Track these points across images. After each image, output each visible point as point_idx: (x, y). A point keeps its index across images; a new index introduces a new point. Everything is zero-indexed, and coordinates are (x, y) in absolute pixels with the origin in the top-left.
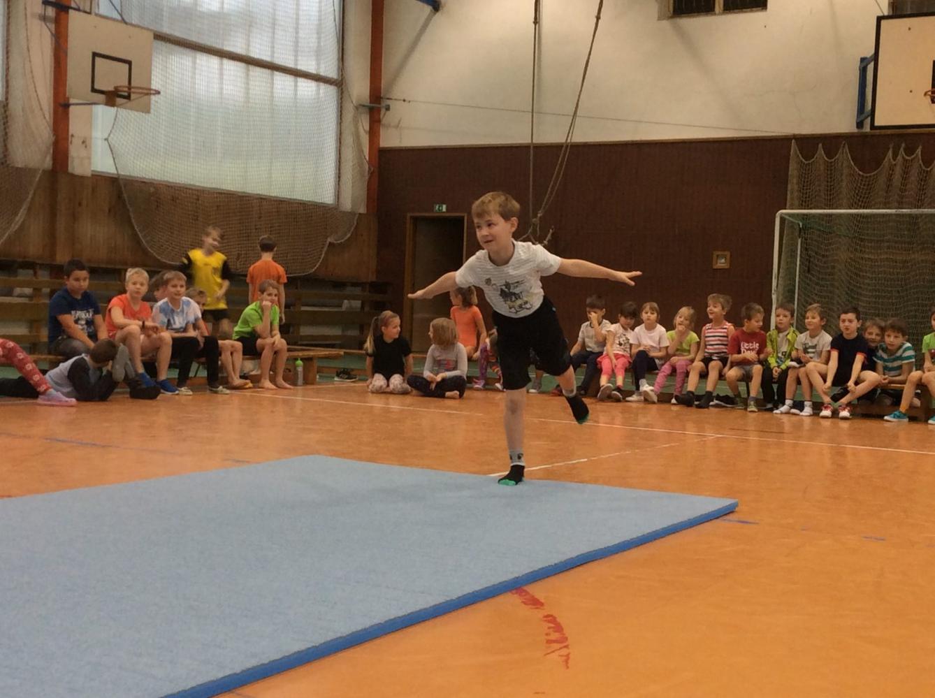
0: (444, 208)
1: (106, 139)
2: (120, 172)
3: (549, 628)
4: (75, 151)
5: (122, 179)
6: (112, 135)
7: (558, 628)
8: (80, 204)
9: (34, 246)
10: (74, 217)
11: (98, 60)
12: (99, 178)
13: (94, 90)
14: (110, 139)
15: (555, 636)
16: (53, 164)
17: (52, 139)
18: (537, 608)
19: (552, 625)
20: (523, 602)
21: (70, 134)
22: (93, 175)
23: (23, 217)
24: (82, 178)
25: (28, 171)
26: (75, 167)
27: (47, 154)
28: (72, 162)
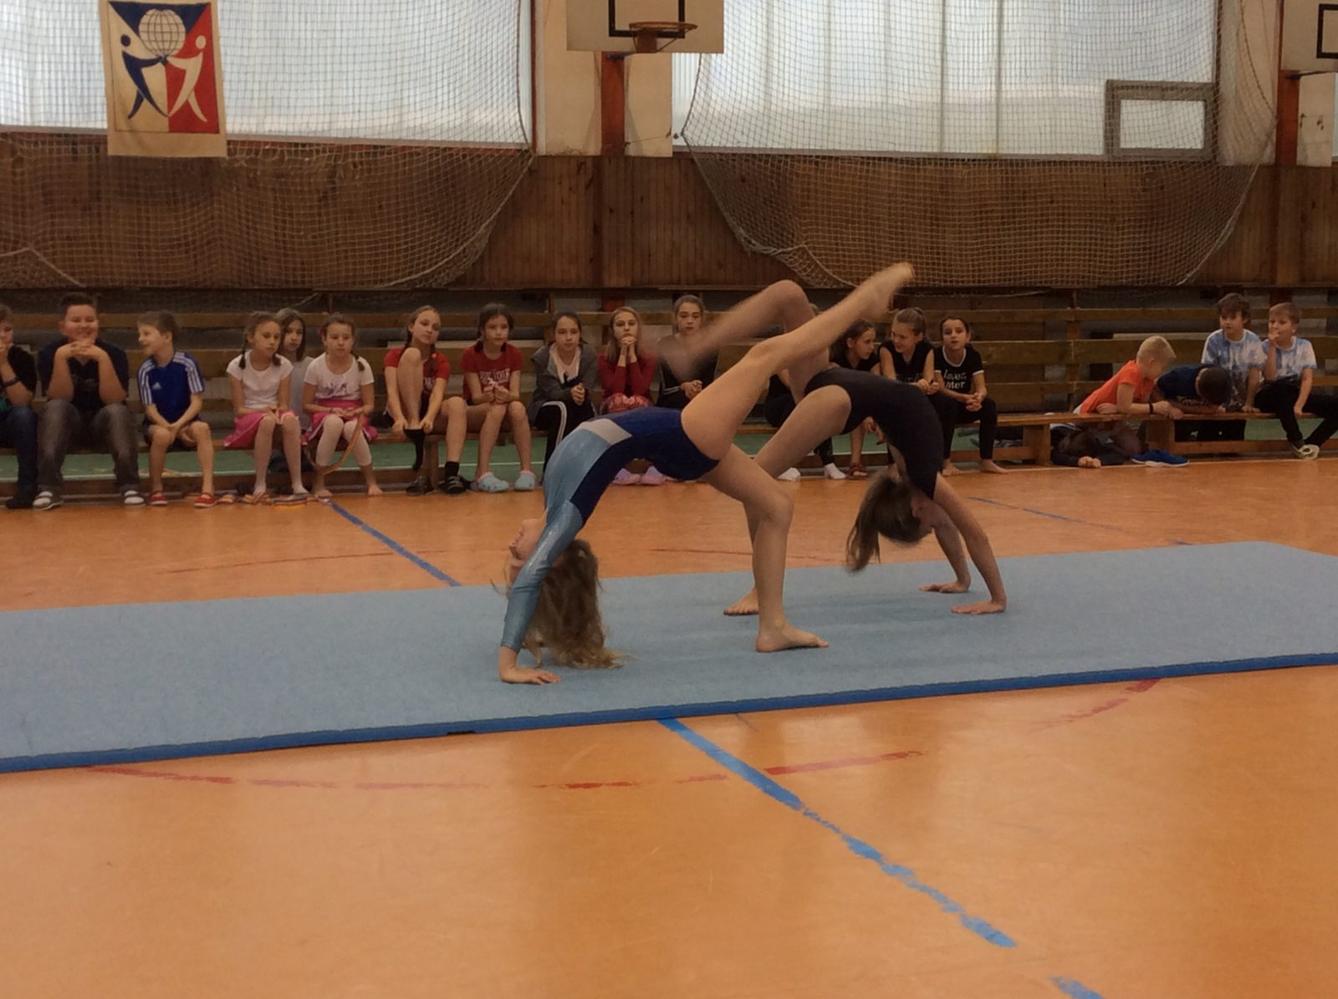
4: (1307, 136)
8: (1314, 205)
9: (1247, 263)
10: (1305, 222)
11: (1326, 12)
13: (1321, 55)
16: (1276, 156)
17: (1275, 123)
21: (1300, 115)
23: (1232, 229)
24: (1318, 170)
25: (1242, 169)
26: (1306, 157)
27: (1266, 145)
28: (1304, 150)
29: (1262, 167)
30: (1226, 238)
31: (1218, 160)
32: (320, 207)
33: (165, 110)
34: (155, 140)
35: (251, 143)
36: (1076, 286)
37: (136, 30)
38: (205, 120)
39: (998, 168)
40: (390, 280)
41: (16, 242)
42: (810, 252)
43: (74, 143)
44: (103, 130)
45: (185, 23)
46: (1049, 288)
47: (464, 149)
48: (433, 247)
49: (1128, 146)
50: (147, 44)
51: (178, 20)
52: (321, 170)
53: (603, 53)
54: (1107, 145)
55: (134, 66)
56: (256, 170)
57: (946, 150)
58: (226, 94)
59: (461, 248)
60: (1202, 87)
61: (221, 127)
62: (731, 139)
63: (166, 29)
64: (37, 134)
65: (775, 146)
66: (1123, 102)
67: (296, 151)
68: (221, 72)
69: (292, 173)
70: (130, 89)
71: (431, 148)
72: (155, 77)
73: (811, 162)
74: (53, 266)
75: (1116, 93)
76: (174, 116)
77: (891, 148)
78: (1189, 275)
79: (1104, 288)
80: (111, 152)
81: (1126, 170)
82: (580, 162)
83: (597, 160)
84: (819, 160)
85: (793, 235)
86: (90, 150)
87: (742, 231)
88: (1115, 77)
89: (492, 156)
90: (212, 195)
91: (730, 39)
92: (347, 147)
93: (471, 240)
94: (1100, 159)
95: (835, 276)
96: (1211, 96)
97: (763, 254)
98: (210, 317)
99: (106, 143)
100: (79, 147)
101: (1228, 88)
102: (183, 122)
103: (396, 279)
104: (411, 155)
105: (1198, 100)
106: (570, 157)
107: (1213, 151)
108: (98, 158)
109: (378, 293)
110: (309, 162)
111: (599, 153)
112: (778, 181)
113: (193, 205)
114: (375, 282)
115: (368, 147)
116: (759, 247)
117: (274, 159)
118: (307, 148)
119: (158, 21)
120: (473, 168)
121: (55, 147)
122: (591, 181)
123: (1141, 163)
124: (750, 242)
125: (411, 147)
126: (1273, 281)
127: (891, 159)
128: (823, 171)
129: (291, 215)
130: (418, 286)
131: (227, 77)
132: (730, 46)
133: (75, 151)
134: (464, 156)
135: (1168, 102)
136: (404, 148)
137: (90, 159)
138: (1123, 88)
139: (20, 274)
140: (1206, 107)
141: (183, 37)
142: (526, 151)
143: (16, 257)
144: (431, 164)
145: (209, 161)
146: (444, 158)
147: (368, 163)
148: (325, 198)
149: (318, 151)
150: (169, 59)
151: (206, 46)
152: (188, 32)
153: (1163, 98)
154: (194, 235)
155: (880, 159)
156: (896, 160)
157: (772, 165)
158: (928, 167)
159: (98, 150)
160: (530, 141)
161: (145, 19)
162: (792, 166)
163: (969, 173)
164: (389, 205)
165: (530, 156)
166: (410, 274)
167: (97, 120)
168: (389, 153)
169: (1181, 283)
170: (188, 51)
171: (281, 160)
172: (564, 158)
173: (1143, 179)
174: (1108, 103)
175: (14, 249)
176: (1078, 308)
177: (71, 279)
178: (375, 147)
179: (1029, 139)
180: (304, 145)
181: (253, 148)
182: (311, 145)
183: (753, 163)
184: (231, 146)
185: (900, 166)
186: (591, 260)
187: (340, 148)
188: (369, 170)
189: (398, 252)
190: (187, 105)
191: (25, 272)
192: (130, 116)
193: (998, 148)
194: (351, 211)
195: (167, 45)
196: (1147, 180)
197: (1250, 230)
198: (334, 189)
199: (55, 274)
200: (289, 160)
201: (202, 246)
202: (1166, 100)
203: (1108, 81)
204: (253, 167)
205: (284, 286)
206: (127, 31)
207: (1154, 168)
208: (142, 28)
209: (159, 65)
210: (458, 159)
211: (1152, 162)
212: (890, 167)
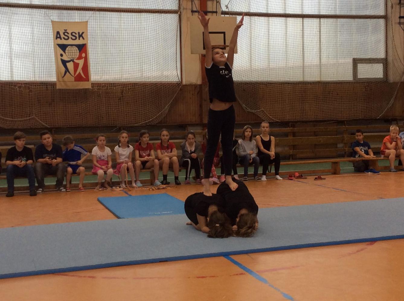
23: (393, 102)
25: (395, 83)
27: (402, 76)
29: (401, 82)
30: (391, 104)
31: (388, 81)
32: (119, 102)
33: (73, 75)
34: (70, 83)
35: (98, 84)
36: (346, 119)
37: (65, 53)
38: (85, 78)
39: (321, 85)
40: (139, 123)
41: (30, 115)
42: (265, 111)
43: (47, 85)
44: (55, 81)
45: (79, 50)
46: (337, 120)
47: (161, 84)
48: (152, 113)
49: (360, 77)
50: (68, 56)
51: (77, 49)
52: (119, 91)
53: (202, 54)
54: (354, 77)
55: (64, 62)
56: (100, 92)
57: (305, 80)
58: (91, 70)
59: (160, 113)
60: (382, 59)
61: (90, 79)
62: (240, 78)
63: (73, 51)
64: (36, 83)
65: (254, 80)
66: (358, 64)
67: (112, 86)
68: (90, 64)
69: (110, 92)
70: (63, 69)
71: (151, 84)
72: (70, 66)
73: (264, 85)
74: (41, 122)
75: (356, 62)
76: (76, 77)
77: (288, 80)
78: (380, 116)
79: (355, 120)
80: (57, 88)
82: (195, 86)
83: (200, 85)
84: (267, 84)
85: (260, 106)
86: (51, 87)
87: (244, 105)
88: (355, 57)
89: (169, 85)
90: (87, 99)
91: (239, 49)
92: (127, 84)
93: (163, 110)
94: (352, 82)
96: (385, 62)
97: (251, 112)
98: (87, 135)
99: (56, 85)
100: (48, 86)
101: (390, 59)
102: (79, 78)
103: (141, 122)
104: (145, 86)
105: (381, 63)
106: (193, 85)
107: (386, 78)
108: (53, 90)
109: (136, 127)
110: (116, 89)
111: (201, 84)
112: (255, 90)
113: (81, 103)
114: (135, 123)
115: (133, 84)
116: (249, 110)
117: (105, 88)
118: (115, 85)
119: (71, 49)
120: (164, 89)
121: (41, 87)
122: (199, 92)
123: (364, 82)
124: (247, 109)
125: (145, 84)
127: (288, 83)
128: (268, 87)
129: (110, 104)
130: (148, 124)
131: (91, 65)
132: (239, 51)
133: (47, 88)
134: (161, 86)
135: (372, 64)
136: (143, 84)
137: (51, 90)
138: (358, 60)
139: (31, 124)
140: (383, 65)
141: (78, 54)
142: (179, 84)
143: (30, 119)
144: (151, 88)
145: (86, 89)
146: (155, 86)
147: (133, 89)
148: (120, 99)
149: (118, 86)
150: (74, 60)
151: (85, 56)
152: (80, 52)
153: (370, 63)
154: (82, 111)
155: (285, 83)
156: (290, 83)
157: (253, 86)
158: (300, 85)
159: (53, 87)
160: (180, 81)
161: (67, 49)
162: (259, 86)
163: (312, 87)
164: (139, 101)
165: (180, 85)
166: (145, 121)
167: (54, 79)
168: (139, 86)
169: (378, 118)
170: (80, 58)
171: (107, 89)
172: (191, 85)
173: (365, 88)
174: (353, 65)
175: (29, 117)
176: (347, 126)
177: (46, 125)
178: (135, 84)
179: (330, 76)
180: (114, 84)
181: (99, 85)
182: (116, 84)
183: (247, 85)
184: (93, 85)
185: (291, 85)
186: (199, 115)
187: (124, 84)
188: (133, 91)
189: (142, 114)
190: (80, 73)
191: (32, 123)
192: (63, 77)
193: (321, 79)
194: (127, 103)
195: (74, 56)
196: (367, 87)
197: (398, 101)
198: (123, 97)
199: (41, 124)
200: (110, 89)
201: (84, 114)
202: (372, 63)
203: (353, 58)
204: (99, 91)
205: (108, 125)
206: (62, 52)
207: (368, 84)
208: (66, 51)
209: (72, 62)
210: (159, 87)
211: (368, 82)
212: (288, 85)
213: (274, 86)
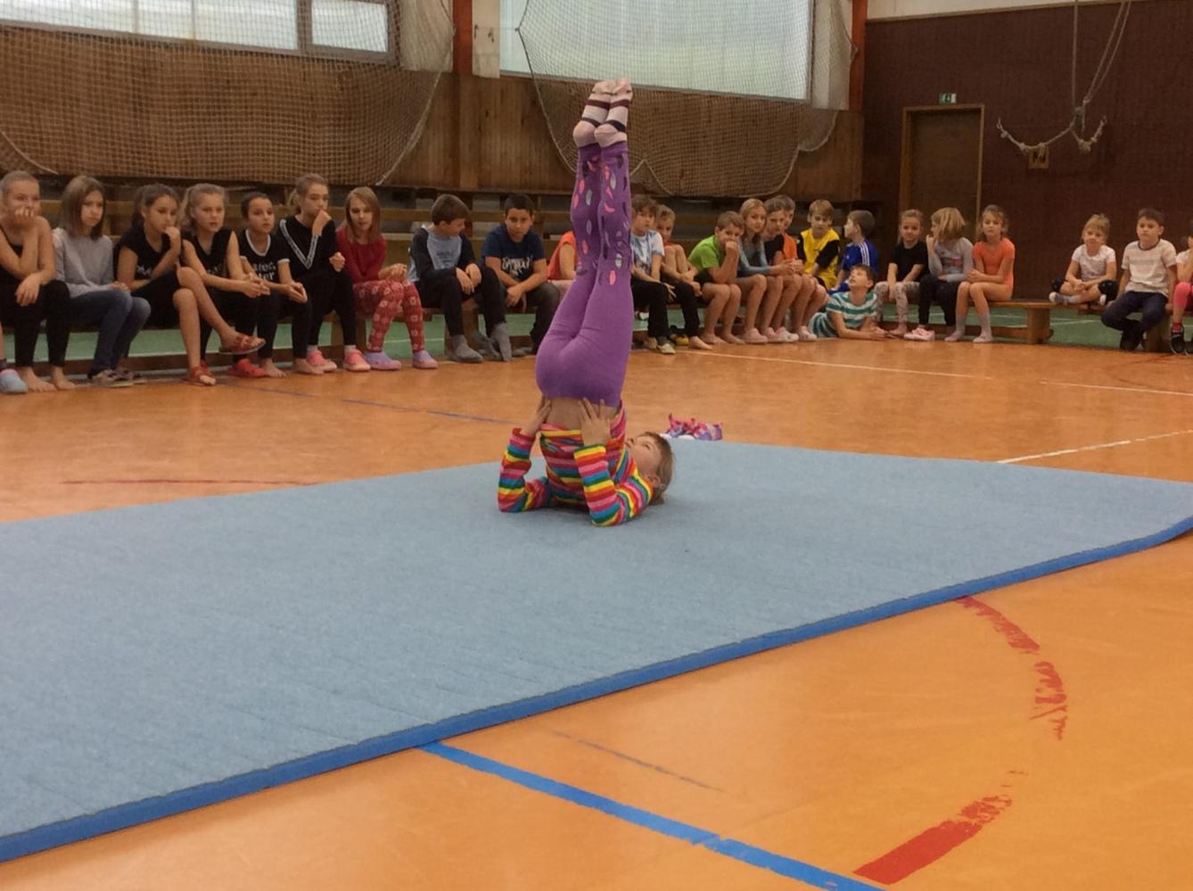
0: (953, 98)
1: (517, 30)
2: (535, 71)
3: (1042, 681)
4: (480, 47)
5: (537, 80)
6: (524, 23)
7: (1054, 680)
8: (487, 114)
9: (433, 169)
10: (480, 131)
12: (510, 80)
14: (521, 28)
15: (1049, 692)
16: (454, 66)
17: (453, 33)
18: (1028, 652)
19: (1047, 677)
20: (1010, 643)
21: (474, 25)
22: (501, 76)
23: (420, 133)
24: (489, 80)
25: (425, 75)
26: (479, 69)
27: (446, 52)
28: (477, 61)
29: (443, 74)
30: (415, 143)
31: (402, 64)
49: (320, 43)
54: (300, 40)
57: (141, 31)
78: (385, 177)
81: (324, 67)
94: (295, 54)
95: (33, 162)
105: (382, 3)
107: (397, 58)
123: (338, 61)
126: (457, 185)
127: (88, 36)
140: (388, 12)
169: (377, 184)
173: (340, 76)
185: (98, 43)
193: (194, 33)
196: (344, 78)
197: (434, 134)
207: (350, 68)
211: (348, 62)
212: (89, 44)
213: (36, 40)
